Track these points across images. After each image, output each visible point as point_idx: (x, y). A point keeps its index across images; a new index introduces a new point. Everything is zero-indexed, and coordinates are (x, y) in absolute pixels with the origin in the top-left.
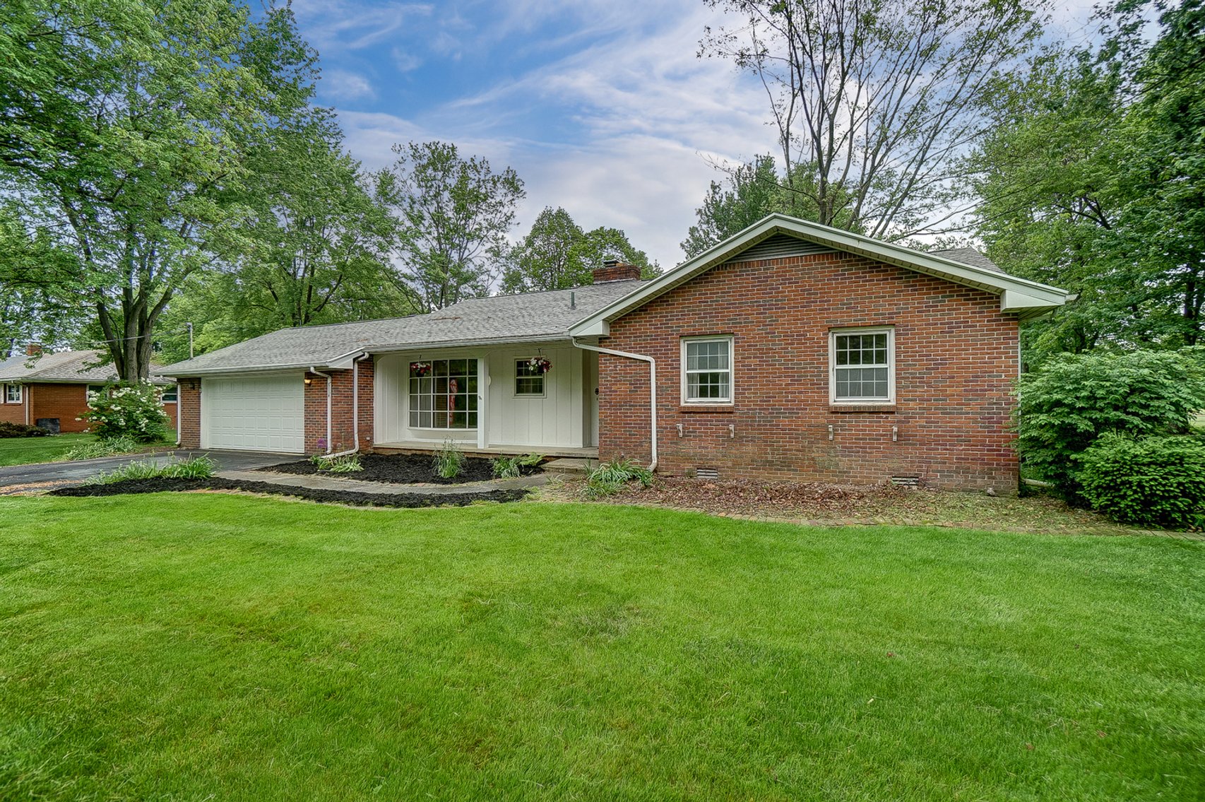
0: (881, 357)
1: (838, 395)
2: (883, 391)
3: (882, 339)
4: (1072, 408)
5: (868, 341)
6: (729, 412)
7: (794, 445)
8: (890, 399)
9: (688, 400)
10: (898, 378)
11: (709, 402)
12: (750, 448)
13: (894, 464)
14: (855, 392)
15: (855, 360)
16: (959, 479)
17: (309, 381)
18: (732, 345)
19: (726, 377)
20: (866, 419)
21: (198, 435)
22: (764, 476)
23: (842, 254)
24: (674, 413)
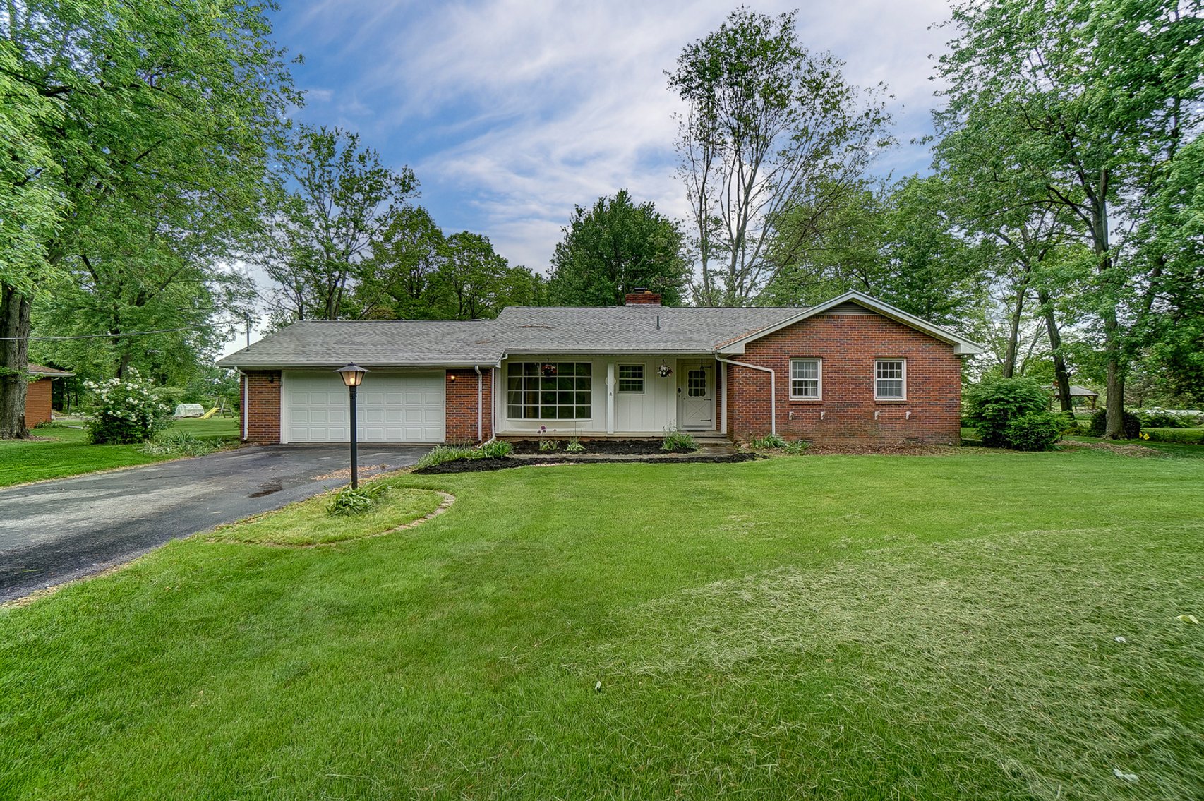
0: (899, 374)
1: (878, 395)
2: (899, 393)
3: (899, 366)
4: (1008, 402)
5: (892, 365)
6: (819, 404)
7: (856, 424)
8: (904, 397)
9: (794, 398)
10: (908, 386)
11: (803, 398)
12: (832, 426)
13: (908, 432)
14: (885, 394)
15: (885, 376)
16: (935, 439)
17: (453, 378)
18: (820, 364)
19: (815, 383)
20: (893, 409)
21: (277, 429)
22: (840, 441)
23: (882, 317)
24: (786, 405)
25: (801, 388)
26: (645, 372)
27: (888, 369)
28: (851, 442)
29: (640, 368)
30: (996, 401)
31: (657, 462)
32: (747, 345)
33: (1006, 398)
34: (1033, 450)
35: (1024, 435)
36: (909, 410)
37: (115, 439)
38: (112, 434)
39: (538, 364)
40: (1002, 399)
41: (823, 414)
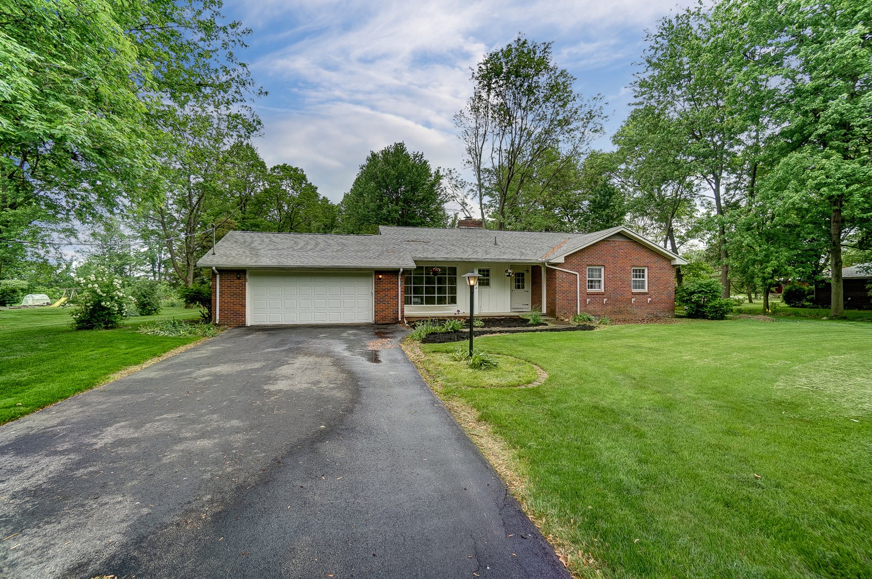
0: (643, 277)
1: (633, 288)
2: (643, 287)
3: (643, 271)
4: (706, 293)
5: (640, 271)
6: (603, 294)
7: (622, 306)
8: (646, 290)
9: (589, 290)
10: (648, 283)
11: (593, 290)
12: (609, 307)
13: (649, 310)
14: (636, 288)
15: (637, 277)
16: (662, 314)
17: (380, 276)
18: (603, 270)
19: (599, 281)
20: (641, 296)
21: (243, 315)
22: (613, 317)
23: (635, 242)
24: (584, 295)
25: (591, 284)
26: (491, 273)
27: (639, 273)
28: (620, 317)
29: (488, 271)
30: (700, 292)
31: (513, 333)
32: (566, 258)
33: (705, 290)
34: (719, 319)
35: (715, 311)
36: (650, 297)
37: (100, 325)
38: (98, 320)
39: (423, 267)
40: (703, 291)
41: (605, 300)
